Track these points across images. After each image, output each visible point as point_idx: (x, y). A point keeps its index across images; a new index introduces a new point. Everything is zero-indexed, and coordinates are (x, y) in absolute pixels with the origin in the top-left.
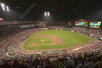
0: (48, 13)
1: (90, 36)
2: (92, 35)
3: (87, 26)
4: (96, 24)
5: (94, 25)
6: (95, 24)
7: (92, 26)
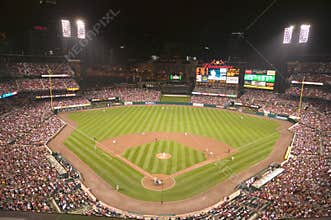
0: (81, 24)
1: (263, 114)
2: (266, 113)
3: (237, 82)
4: (263, 77)
5: (257, 81)
6: (259, 78)
7: (253, 83)
